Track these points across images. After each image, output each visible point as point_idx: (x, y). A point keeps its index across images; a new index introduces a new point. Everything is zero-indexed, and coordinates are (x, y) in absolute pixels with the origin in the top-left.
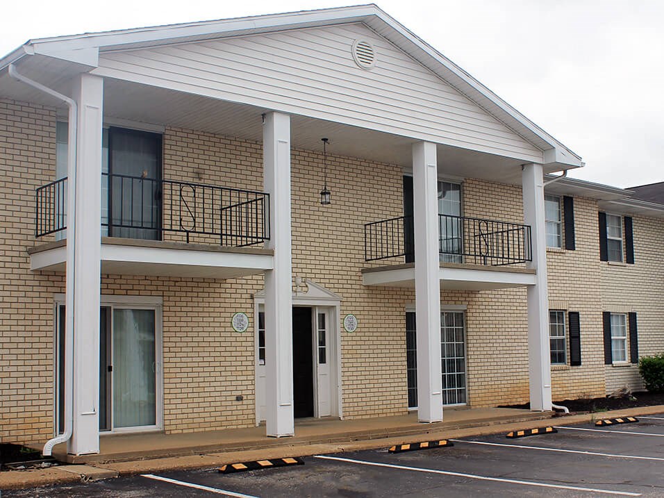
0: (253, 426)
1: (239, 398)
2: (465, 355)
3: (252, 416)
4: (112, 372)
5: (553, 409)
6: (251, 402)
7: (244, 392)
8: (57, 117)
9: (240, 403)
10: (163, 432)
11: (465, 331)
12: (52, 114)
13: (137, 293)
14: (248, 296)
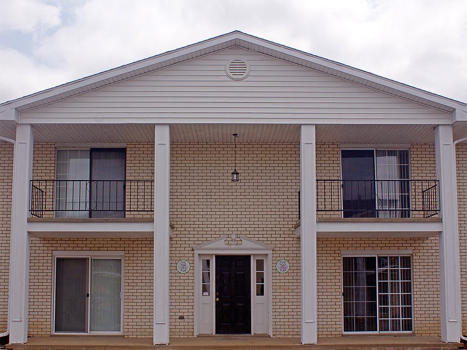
0: (192, 337)
1: (181, 318)
2: (412, 291)
3: (192, 330)
4: (89, 297)
5: (462, 341)
6: (191, 320)
7: (185, 314)
8: (55, 148)
9: (183, 320)
10: (123, 336)
11: (412, 272)
12: (53, 146)
13: (106, 249)
14: (190, 249)
